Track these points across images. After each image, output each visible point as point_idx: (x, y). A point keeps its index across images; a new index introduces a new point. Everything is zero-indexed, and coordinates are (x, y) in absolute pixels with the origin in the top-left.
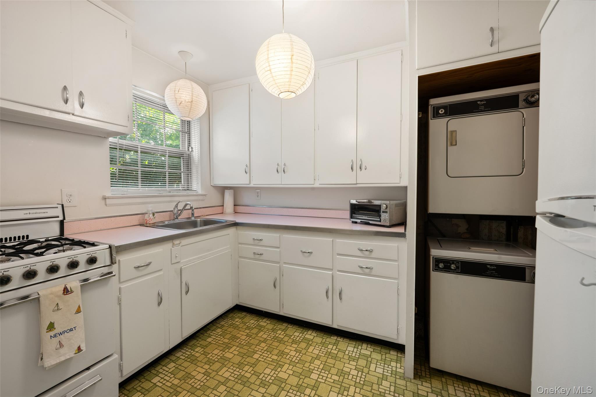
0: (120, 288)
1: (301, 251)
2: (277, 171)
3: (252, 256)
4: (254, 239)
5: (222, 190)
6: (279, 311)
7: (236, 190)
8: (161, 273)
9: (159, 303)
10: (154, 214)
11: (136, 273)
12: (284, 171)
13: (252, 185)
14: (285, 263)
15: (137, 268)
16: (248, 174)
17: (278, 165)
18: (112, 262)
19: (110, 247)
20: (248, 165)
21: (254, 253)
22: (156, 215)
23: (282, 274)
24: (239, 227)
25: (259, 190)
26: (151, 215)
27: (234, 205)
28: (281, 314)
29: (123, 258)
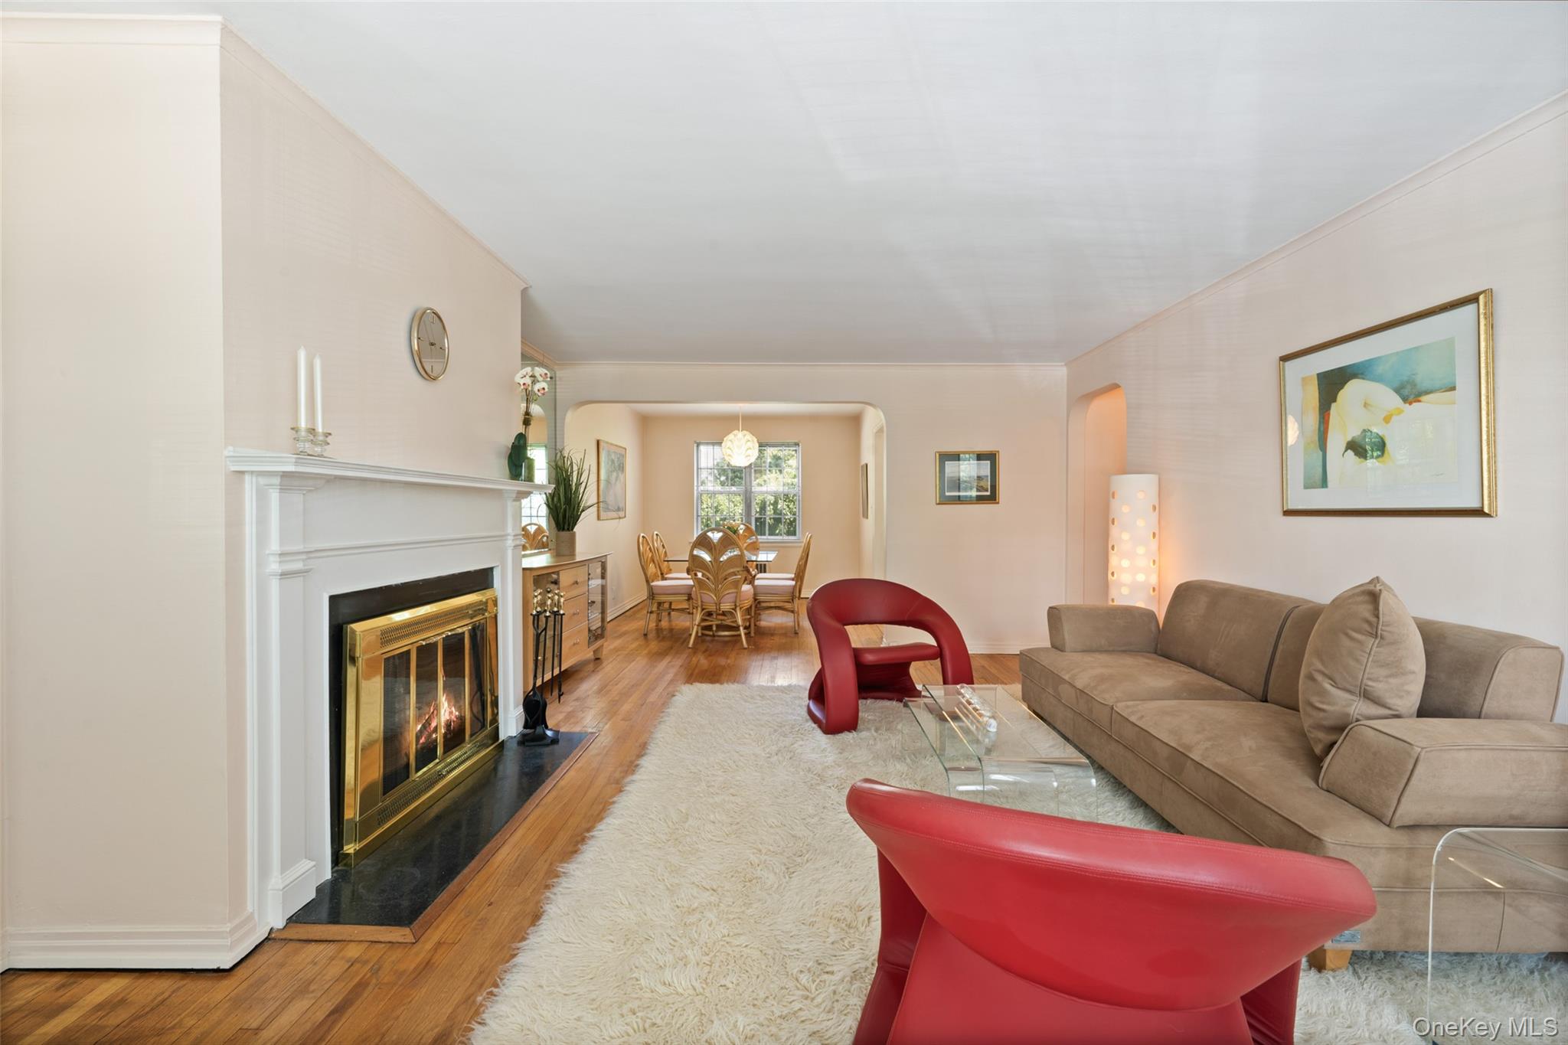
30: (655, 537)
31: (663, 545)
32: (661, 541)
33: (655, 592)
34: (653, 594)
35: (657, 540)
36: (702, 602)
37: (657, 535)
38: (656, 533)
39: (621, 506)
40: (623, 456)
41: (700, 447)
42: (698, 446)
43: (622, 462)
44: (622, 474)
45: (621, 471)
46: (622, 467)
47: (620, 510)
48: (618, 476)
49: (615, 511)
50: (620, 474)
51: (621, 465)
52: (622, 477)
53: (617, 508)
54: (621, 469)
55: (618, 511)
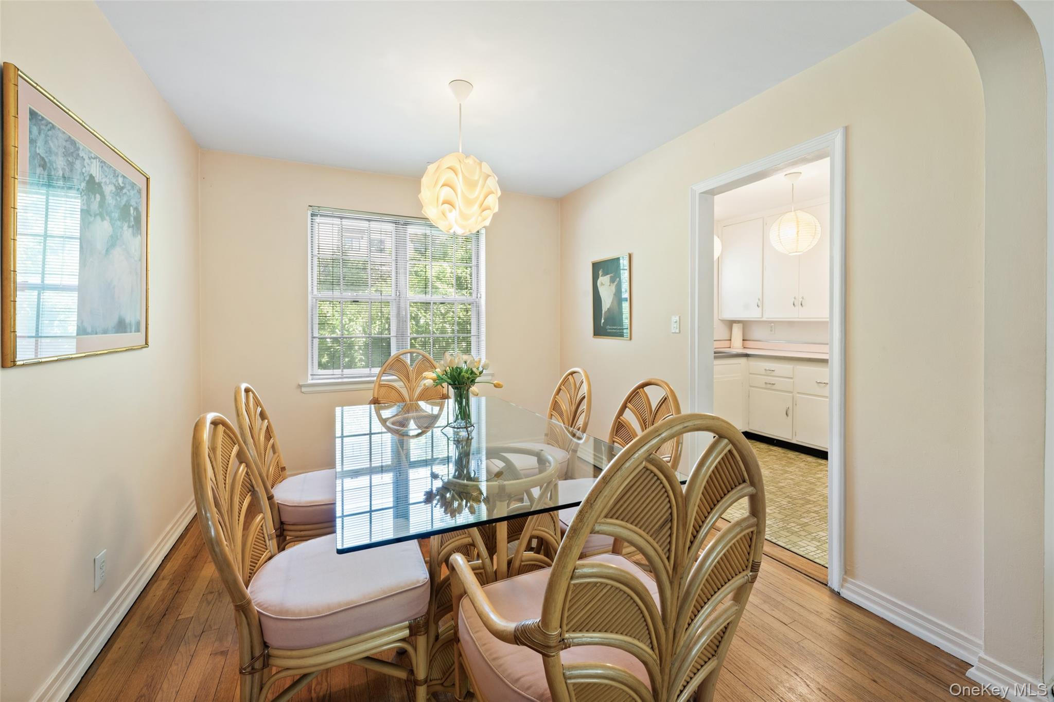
1: (817, 382)
2: (794, 305)
3: (764, 386)
4: (766, 370)
5: (730, 323)
6: (791, 438)
7: (745, 325)
12: (801, 304)
13: (764, 319)
14: (798, 393)
16: (760, 308)
17: (795, 298)
20: (761, 299)
21: (766, 383)
23: (794, 403)
24: (750, 358)
25: (772, 324)
27: (743, 340)
28: (794, 441)
30: (242, 396)
31: (262, 413)
32: (257, 402)
34: (268, 648)
35: (247, 408)
37: (247, 391)
38: (243, 387)
40: (139, 191)
41: (318, 219)
42: (312, 215)
43: (133, 203)
44: (134, 235)
45: (129, 227)
46: (135, 218)
47: (129, 330)
48: (121, 236)
49: (105, 332)
50: (127, 233)
51: (131, 208)
52: (134, 243)
53: (113, 322)
54: (132, 223)
55: (117, 332)
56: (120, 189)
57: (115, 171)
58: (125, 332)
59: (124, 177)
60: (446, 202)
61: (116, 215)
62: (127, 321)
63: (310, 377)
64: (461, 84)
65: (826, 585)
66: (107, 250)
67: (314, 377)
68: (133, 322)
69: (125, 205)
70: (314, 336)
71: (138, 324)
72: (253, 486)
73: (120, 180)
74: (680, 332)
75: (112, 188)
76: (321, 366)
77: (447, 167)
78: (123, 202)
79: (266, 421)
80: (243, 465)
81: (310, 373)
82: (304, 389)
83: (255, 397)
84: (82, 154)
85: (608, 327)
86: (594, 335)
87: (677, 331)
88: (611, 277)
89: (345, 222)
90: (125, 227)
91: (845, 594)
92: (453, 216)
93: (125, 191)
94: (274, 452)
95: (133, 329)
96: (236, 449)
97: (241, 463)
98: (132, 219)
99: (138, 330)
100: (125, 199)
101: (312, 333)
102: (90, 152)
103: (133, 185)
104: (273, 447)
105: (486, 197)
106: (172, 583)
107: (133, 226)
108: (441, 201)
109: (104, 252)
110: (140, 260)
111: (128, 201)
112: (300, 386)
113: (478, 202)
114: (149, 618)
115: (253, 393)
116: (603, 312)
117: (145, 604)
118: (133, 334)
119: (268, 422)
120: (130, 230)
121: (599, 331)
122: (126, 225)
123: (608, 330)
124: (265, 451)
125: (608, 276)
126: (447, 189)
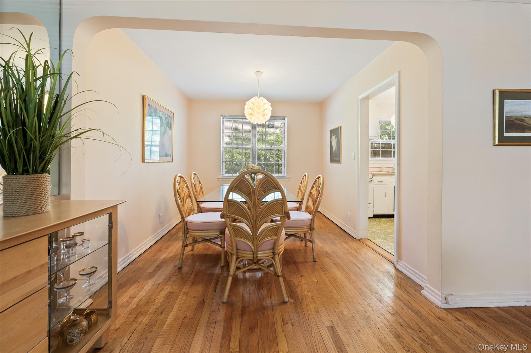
0: (374, 186)
8: (386, 186)
9: (385, 196)
10: (385, 168)
11: (378, 183)
15: (379, 182)
18: (372, 178)
19: (372, 173)
22: (386, 168)
26: (384, 168)
29: (375, 178)
30: (193, 175)
31: (199, 182)
32: (198, 179)
33: (189, 227)
34: (188, 229)
35: (194, 179)
36: (237, 249)
37: (195, 174)
38: (193, 173)
39: (168, 153)
40: (171, 118)
41: (225, 119)
42: (223, 118)
43: (170, 121)
44: (170, 130)
45: (168, 128)
46: (170, 125)
47: (168, 156)
48: (167, 131)
49: (162, 156)
50: (168, 129)
51: (169, 123)
52: (170, 132)
53: (164, 154)
54: (169, 127)
55: (166, 157)
56: (166, 118)
57: (165, 113)
58: (167, 157)
59: (167, 114)
60: (251, 114)
61: (165, 125)
62: (168, 154)
63: (221, 176)
64: (258, 73)
65: (393, 264)
66: (163, 135)
67: (223, 175)
68: (169, 154)
69: (168, 122)
70: (223, 161)
71: (171, 155)
72: (190, 196)
73: (166, 115)
74: (355, 160)
75: (164, 118)
76: (226, 172)
77: (251, 102)
78: (167, 122)
79: (201, 184)
80: (188, 190)
81: (221, 174)
82: (219, 180)
83: (197, 177)
84: (158, 111)
85: (335, 158)
86: (331, 162)
87: (354, 159)
88: (335, 136)
89: (234, 120)
90: (167, 128)
91: (398, 267)
92: (253, 118)
93: (167, 118)
94: (203, 194)
95: (169, 156)
96: (186, 185)
97: (187, 189)
98: (169, 126)
99: (170, 157)
100: (167, 120)
101: (223, 160)
102: (160, 110)
103: (170, 116)
104: (203, 192)
105: (264, 111)
106: (178, 229)
107: (169, 128)
108: (249, 114)
109: (162, 135)
110: (171, 137)
111: (168, 121)
112: (218, 178)
113: (262, 113)
114: (171, 235)
115: (197, 175)
116: (333, 152)
117: (171, 232)
118: (169, 157)
119: (201, 185)
120: (169, 129)
121: (332, 161)
122: (168, 127)
123: (335, 160)
124: (200, 193)
125: (334, 136)
126: (251, 110)
